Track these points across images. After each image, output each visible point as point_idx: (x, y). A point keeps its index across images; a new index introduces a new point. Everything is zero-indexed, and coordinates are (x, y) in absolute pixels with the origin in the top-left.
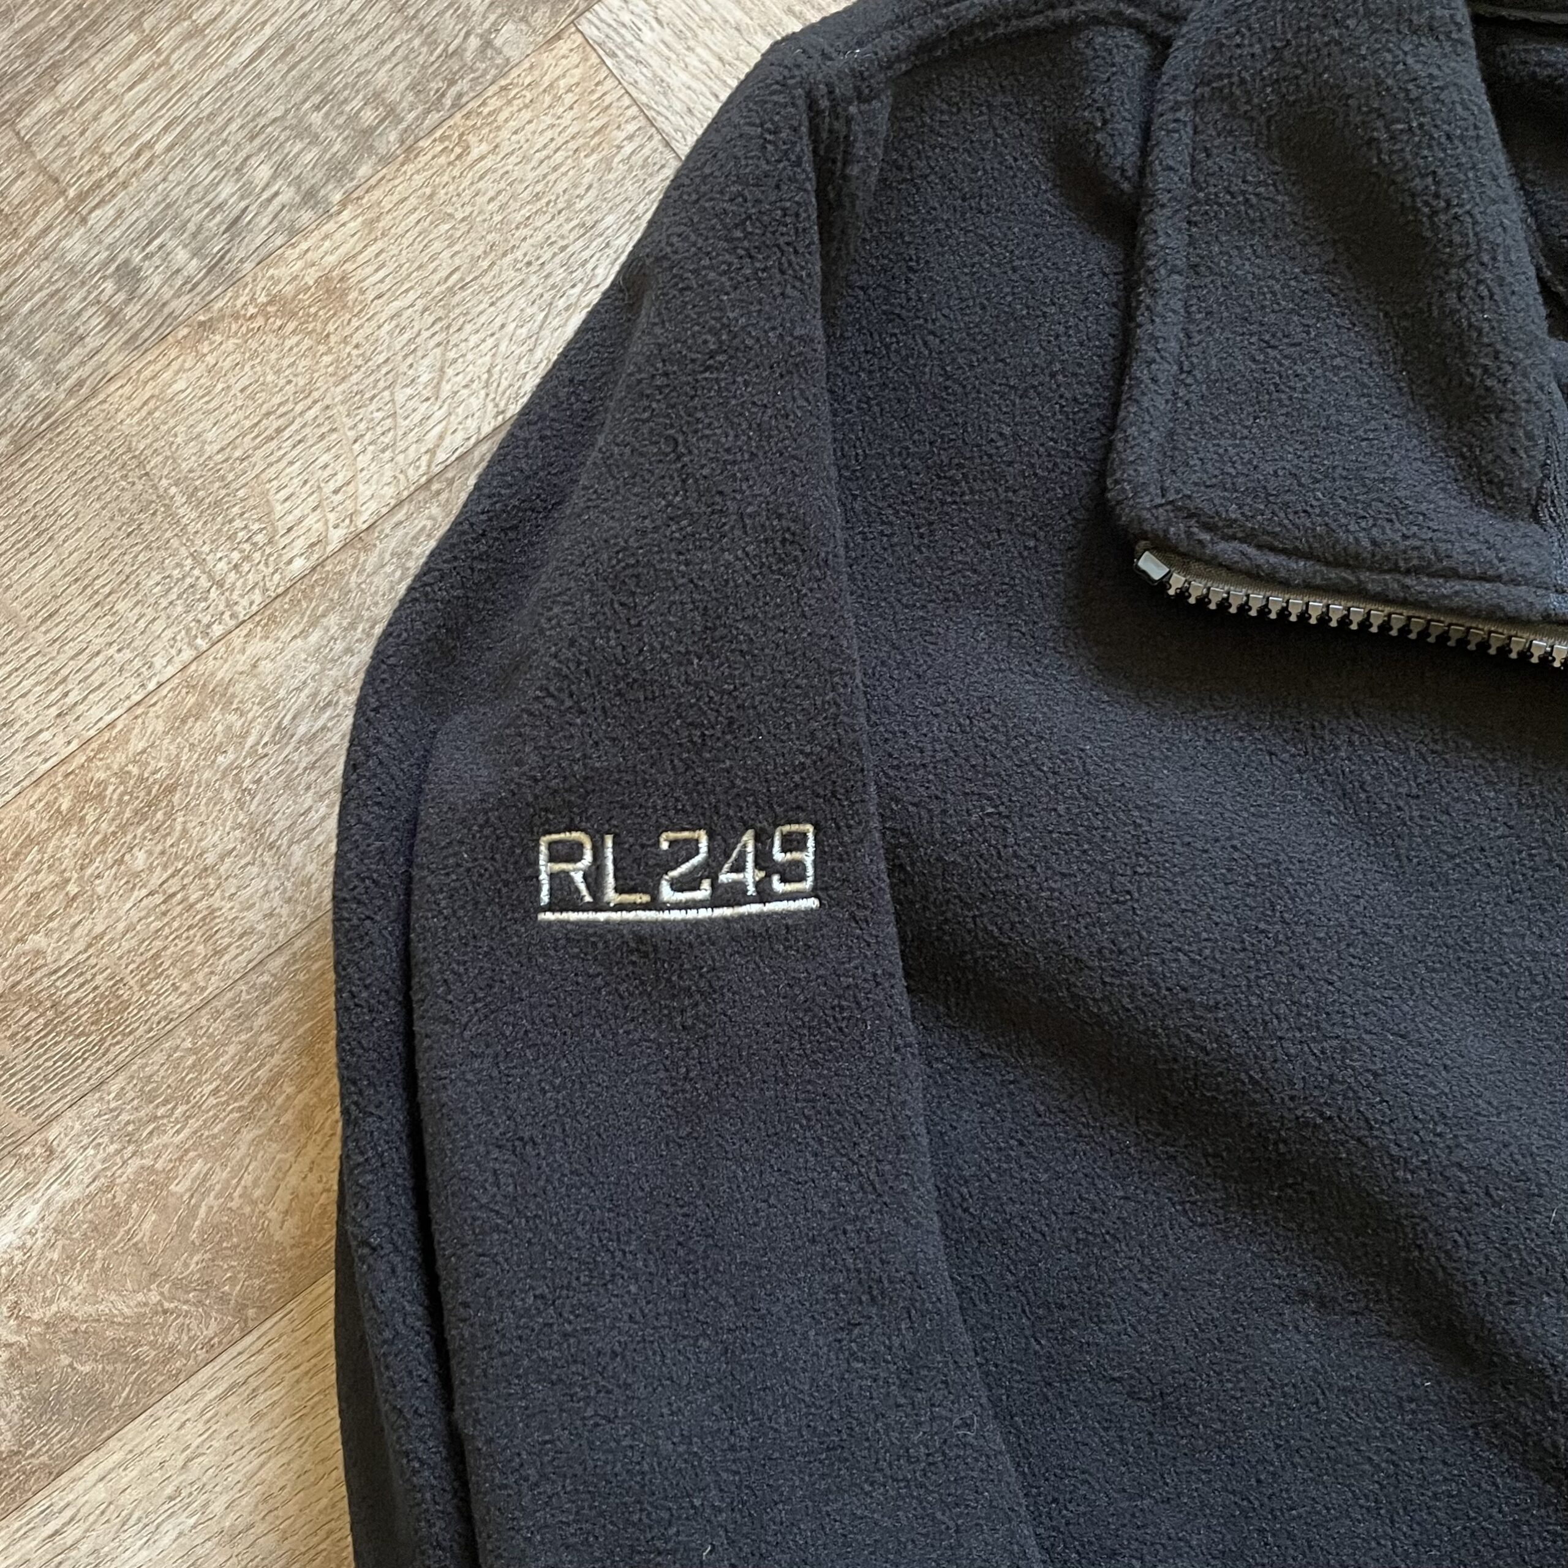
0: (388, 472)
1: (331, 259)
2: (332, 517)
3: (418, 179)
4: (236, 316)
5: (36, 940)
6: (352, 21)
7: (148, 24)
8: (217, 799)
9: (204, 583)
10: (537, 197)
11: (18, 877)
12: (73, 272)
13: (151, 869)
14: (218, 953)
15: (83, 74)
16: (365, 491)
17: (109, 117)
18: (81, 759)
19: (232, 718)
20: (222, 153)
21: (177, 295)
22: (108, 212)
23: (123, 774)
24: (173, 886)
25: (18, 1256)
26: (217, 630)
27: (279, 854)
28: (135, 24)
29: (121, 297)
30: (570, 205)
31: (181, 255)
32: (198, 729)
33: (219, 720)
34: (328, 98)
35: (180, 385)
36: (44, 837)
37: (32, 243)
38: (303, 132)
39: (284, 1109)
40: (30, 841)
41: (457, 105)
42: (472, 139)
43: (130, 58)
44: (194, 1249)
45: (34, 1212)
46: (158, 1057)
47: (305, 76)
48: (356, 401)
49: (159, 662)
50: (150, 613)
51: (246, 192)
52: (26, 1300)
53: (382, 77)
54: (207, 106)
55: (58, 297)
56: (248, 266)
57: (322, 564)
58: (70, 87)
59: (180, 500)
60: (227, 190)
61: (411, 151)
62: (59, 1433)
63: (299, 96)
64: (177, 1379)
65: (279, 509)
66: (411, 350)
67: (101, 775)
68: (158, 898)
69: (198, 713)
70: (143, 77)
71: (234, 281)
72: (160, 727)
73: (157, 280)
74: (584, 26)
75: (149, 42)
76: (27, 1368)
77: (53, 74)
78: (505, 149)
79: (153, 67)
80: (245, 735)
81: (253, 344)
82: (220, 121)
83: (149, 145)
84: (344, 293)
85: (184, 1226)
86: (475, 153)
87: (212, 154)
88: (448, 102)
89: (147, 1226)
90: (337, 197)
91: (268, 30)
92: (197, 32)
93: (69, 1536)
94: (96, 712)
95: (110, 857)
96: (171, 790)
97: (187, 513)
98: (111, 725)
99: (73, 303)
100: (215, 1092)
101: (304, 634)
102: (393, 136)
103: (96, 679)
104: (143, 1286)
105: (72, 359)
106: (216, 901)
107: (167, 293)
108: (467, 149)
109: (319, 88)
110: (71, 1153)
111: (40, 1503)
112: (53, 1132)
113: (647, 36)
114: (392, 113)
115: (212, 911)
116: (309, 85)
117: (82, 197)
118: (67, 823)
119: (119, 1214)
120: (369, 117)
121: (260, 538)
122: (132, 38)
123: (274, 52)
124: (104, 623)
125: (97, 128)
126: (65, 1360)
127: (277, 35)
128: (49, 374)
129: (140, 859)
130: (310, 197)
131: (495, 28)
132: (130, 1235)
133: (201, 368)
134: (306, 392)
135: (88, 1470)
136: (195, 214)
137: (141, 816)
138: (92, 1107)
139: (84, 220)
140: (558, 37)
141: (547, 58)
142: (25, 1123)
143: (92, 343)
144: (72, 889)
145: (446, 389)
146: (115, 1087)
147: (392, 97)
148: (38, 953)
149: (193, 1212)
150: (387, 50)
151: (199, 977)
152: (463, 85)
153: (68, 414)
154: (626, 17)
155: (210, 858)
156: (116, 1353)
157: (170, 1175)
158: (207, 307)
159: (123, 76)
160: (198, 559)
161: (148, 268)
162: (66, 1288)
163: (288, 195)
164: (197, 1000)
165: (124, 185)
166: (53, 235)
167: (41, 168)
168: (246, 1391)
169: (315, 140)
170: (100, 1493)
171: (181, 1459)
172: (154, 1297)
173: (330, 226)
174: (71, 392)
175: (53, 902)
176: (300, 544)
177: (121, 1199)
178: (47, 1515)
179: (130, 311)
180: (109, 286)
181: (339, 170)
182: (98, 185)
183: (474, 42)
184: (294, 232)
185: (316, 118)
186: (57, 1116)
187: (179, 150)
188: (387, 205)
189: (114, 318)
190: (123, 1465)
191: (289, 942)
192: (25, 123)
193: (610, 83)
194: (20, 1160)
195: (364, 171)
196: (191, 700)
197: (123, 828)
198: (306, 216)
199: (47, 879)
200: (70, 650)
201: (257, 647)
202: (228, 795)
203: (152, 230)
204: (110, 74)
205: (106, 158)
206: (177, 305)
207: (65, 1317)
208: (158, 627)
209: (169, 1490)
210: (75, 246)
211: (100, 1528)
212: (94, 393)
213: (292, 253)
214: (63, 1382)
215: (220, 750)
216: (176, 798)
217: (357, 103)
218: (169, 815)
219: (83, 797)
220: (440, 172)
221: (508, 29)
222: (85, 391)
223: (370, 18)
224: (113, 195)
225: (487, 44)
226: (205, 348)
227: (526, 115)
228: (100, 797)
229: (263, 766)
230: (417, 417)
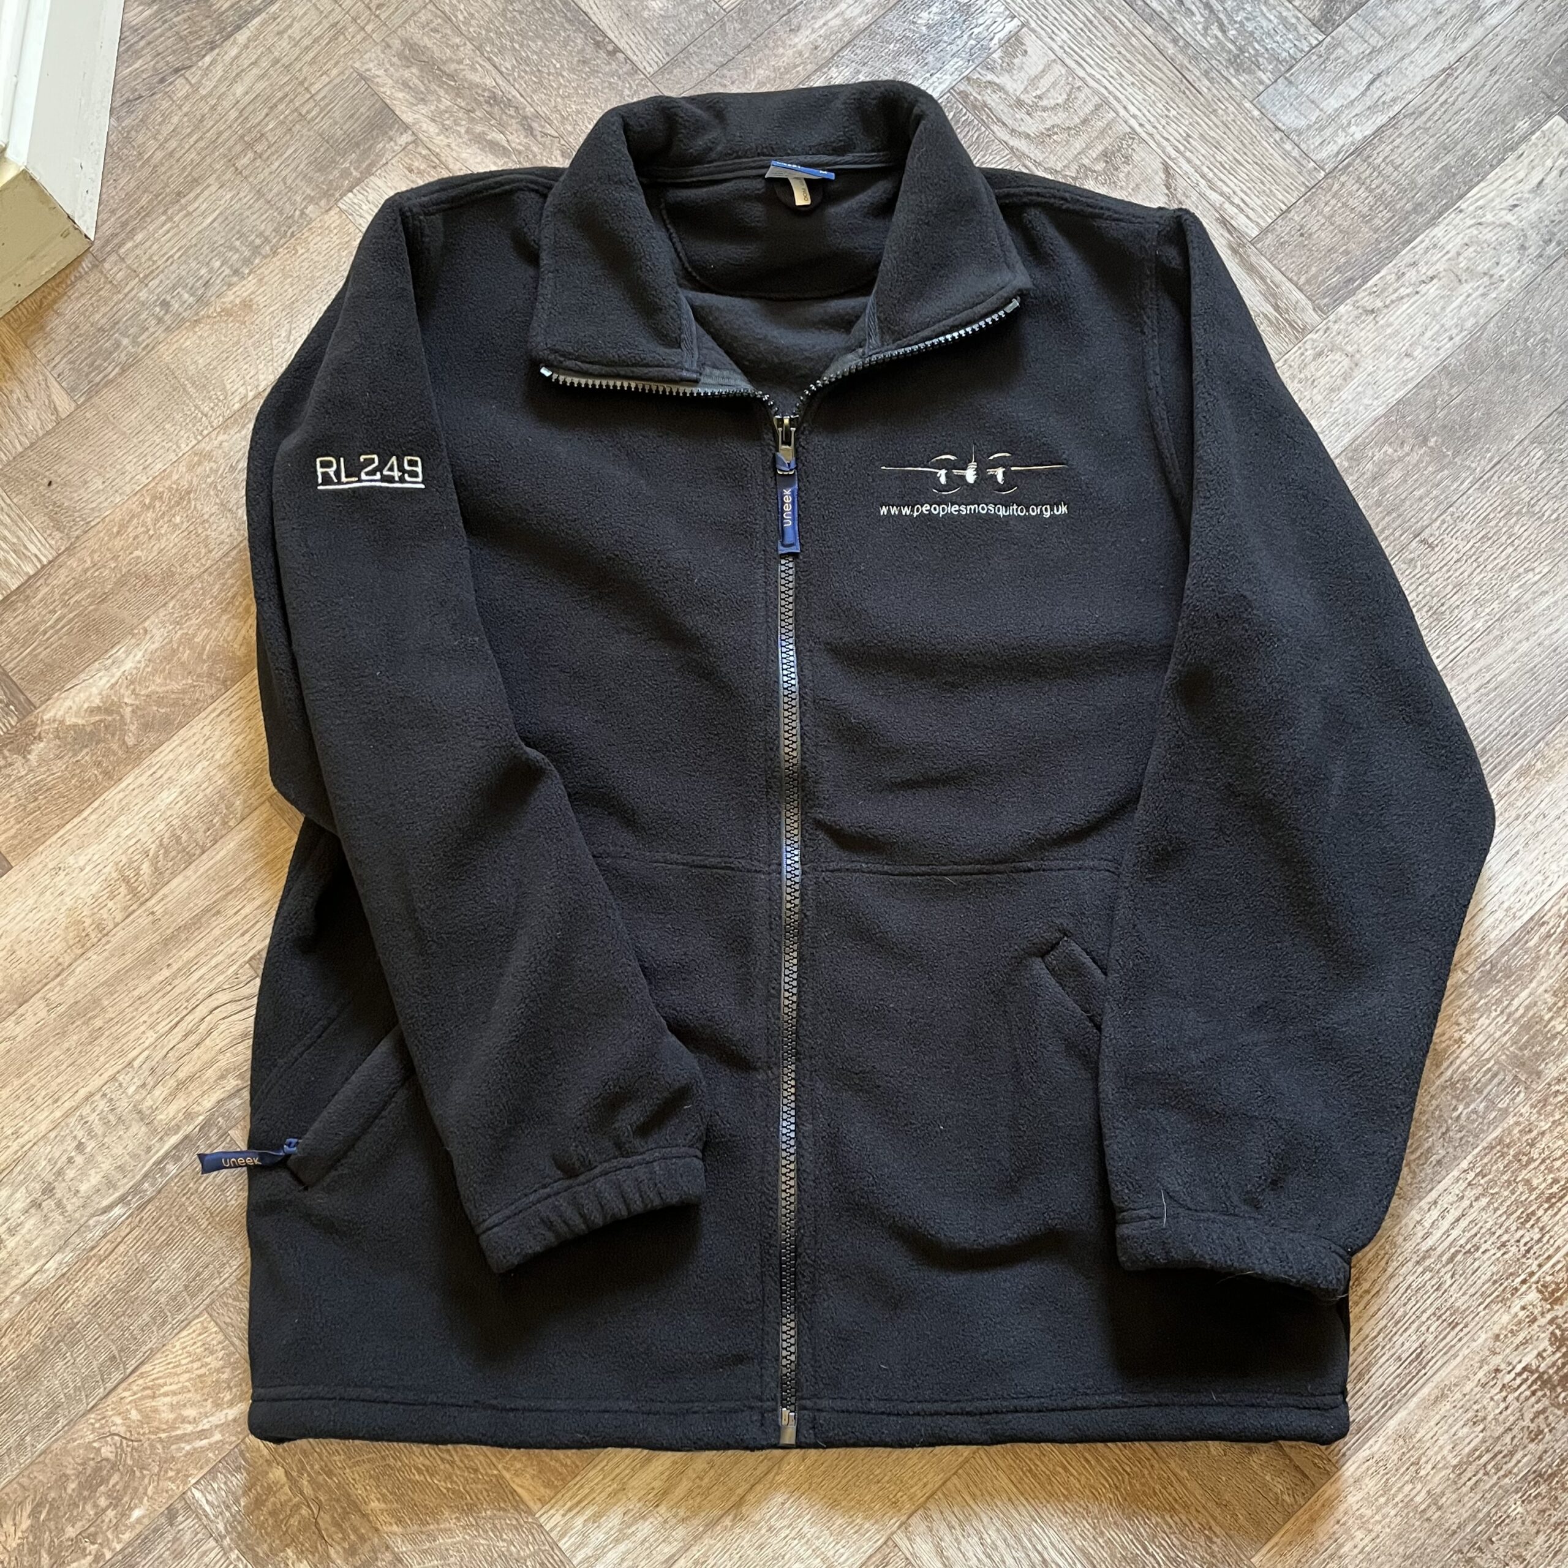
0: (271, 369)
1: (245, 294)
2: (249, 388)
3: (278, 263)
4: (209, 317)
5: (137, 553)
6: (250, 207)
7: (170, 212)
8: (208, 494)
9: (200, 415)
10: (325, 267)
11: (129, 530)
12: (143, 304)
13: (182, 522)
14: (210, 552)
15: (145, 232)
16: (262, 377)
17: (155, 247)
18: (153, 484)
19: (212, 464)
20: (200, 258)
21: (185, 310)
22: (157, 281)
23: (170, 489)
24: (192, 528)
25: (135, 672)
26: (205, 432)
27: (232, 513)
28: (164, 213)
29: (163, 312)
30: (337, 269)
31: (186, 296)
32: (199, 470)
33: (207, 466)
34: (241, 235)
35: (188, 343)
36: (139, 515)
37: (126, 295)
38: (232, 248)
39: (238, 607)
40: (133, 516)
41: (292, 235)
42: (298, 248)
43: (163, 225)
44: (204, 662)
45: (140, 654)
46: (188, 592)
47: (233, 228)
48: (257, 345)
49: (183, 446)
50: (179, 428)
51: (211, 271)
52: (138, 688)
53: (263, 227)
54: (194, 241)
55: (137, 314)
56: (213, 298)
57: (245, 405)
58: (139, 237)
59: (189, 386)
60: (203, 271)
61: (275, 253)
62: (153, 736)
63: (230, 236)
64: (200, 711)
65: (228, 387)
66: (278, 325)
67: (161, 490)
68: (186, 533)
69: (199, 463)
70: (168, 232)
71: (208, 304)
72: (184, 470)
73: (177, 306)
74: (340, 204)
75: (170, 219)
76: (139, 713)
77: (133, 232)
78: (311, 250)
79: (172, 228)
80: (217, 471)
81: (216, 327)
82: (199, 246)
83: (172, 256)
84: (251, 306)
85: (200, 654)
86: (300, 252)
87: (197, 258)
88: (289, 234)
89: (186, 655)
90: (247, 271)
91: (217, 212)
92: (189, 214)
93: (160, 772)
94: (159, 466)
95: (166, 519)
96: (189, 493)
97: (191, 390)
98: (164, 471)
99: (143, 316)
100: (211, 603)
101: (239, 431)
102: (268, 248)
103: (158, 454)
104: (183, 678)
105: (143, 337)
106: (208, 532)
107: (181, 310)
108: (297, 252)
109: (238, 232)
110: (154, 631)
111: (146, 762)
112: (146, 624)
113: (364, 207)
114: (267, 240)
115: (207, 536)
116: (234, 232)
117: (146, 277)
118: (148, 508)
119: (174, 652)
120: (258, 241)
121: (221, 398)
122: (164, 218)
123: (220, 220)
124: (160, 434)
125: (151, 251)
126: (155, 708)
127: (221, 213)
128: (135, 342)
129: (178, 519)
130: (236, 272)
131: (306, 207)
132: (179, 659)
133: (196, 337)
134: (238, 342)
135: (166, 748)
136: (191, 281)
137: (178, 504)
138: (162, 612)
139: (147, 285)
140: (330, 209)
141: (326, 217)
142: (135, 621)
143: (151, 330)
144: (151, 532)
145: (292, 338)
146: (171, 605)
147: (267, 233)
148: (139, 557)
149: (204, 648)
150: (264, 217)
151: (203, 561)
152: (294, 228)
153: (143, 357)
154: (356, 201)
155: (206, 517)
156: (175, 703)
157: (194, 636)
158: (197, 314)
159: (161, 232)
160: (197, 407)
161: (173, 302)
162: (154, 681)
163: (227, 271)
164: (202, 569)
165: (162, 271)
166: (134, 292)
167: (128, 267)
168: (227, 712)
169: (237, 251)
170: (171, 756)
171: (202, 741)
172: (190, 681)
173: (244, 282)
174: (144, 349)
175: (143, 538)
176: (237, 399)
177: (175, 646)
178: (150, 767)
179: (166, 318)
180: (158, 309)
181: (247, 261)
182: (152, 272)
183: (298, 213)
184: (230, 285)
185: (238, 243)
186: (148, 617)
187: (183, 258)
188: (267, 273)
189: (160, 321)
190: (180, 745)
191: (238, 545)
192: (122, 251)
193: (351, 225)
194: (133, 635)
195: (257, 261)
196: (196, 459)
197: (171, 508)
198: (235, 279)
199: (140, 530)
200: (147, 444)
201: (221, 438)
202: (212, 493)
203: (174, 287)
204: (155, 231)
205: (154, 262)
206: (185, 314)
207: (154, 692)
208: (182, 433)
209: (198, 752)
210: (143, 295)
211: (171, 770)
212: (153, 348)
213: (230, 293)
214: (154, 717)
215: (208, 476)
216: (192, 495)
217: (253, 237)
218: (189, 502)
219: (154, 498)
220: (287, 260)
221: (311, 208)
222: (150, 348)
223: (257, 206)
224: (158, 275)
225: (302, 213)
226: (197, 329)
227: (319, 238)
228: (161, 497)
229: (225, 481)
230: (281, 349)
